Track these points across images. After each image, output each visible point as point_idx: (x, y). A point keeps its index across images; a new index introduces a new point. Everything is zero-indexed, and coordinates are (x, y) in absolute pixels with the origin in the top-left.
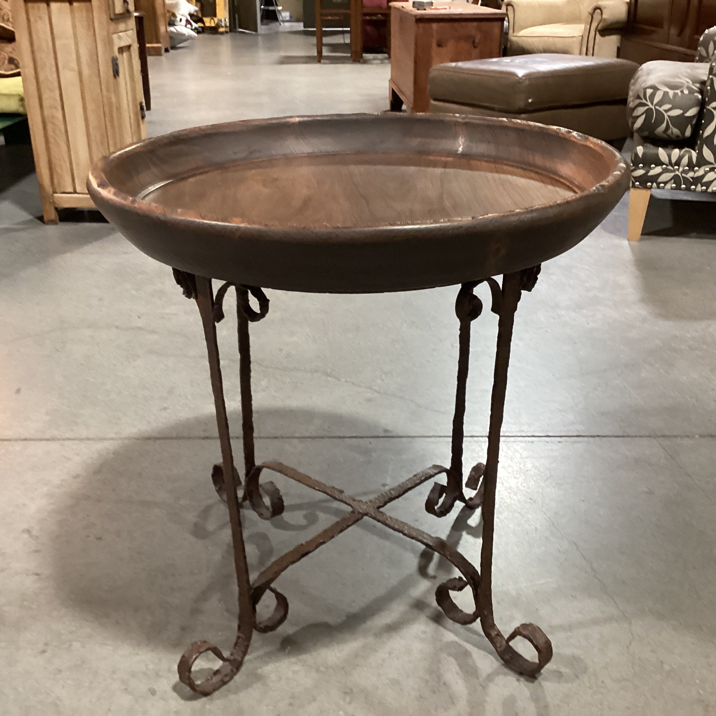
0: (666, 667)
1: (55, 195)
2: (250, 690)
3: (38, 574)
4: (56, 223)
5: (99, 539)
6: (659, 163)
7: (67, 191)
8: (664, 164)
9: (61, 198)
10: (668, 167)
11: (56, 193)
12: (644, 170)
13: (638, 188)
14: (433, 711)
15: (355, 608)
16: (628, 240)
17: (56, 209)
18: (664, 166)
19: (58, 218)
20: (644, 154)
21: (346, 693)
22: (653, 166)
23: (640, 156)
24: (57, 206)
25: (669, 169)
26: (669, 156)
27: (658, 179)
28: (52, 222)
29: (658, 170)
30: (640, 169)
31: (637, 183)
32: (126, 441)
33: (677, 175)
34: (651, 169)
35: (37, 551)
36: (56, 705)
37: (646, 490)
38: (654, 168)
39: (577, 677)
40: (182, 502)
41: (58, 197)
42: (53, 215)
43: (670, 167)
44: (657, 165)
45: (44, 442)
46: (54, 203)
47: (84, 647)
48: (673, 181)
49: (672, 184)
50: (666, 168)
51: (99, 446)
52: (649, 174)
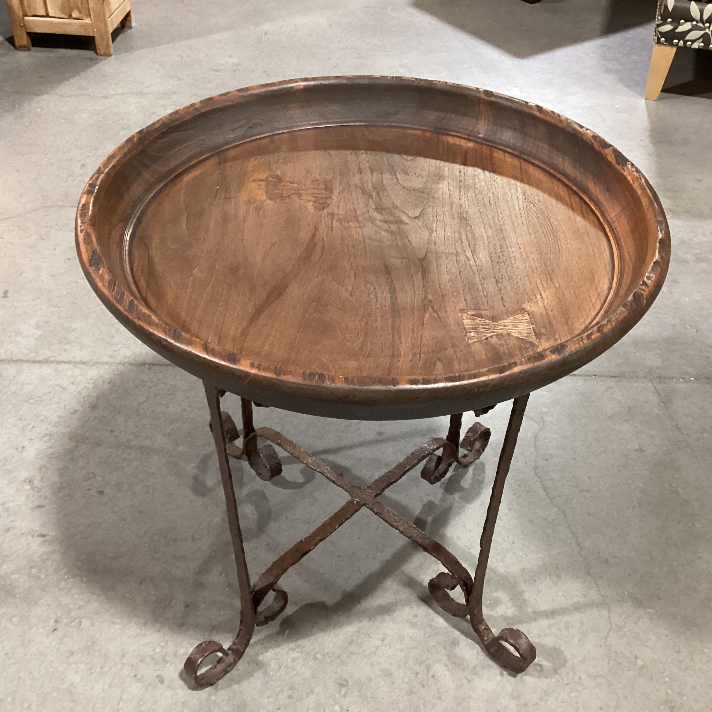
0: (640, 663)
1: (26, 18)
2: (252, 679)
3: (43, 536)
4: (29, 50)
5: (101, 493)
6: (689, 18)
7: (38, 14)
8: (694, 20)
9: (33, 21)
10: (698, 24)
11: (27, 16)
12: (672, 25)
13: (663, 44)
14: (421, 707)
15: (350, 586)
16: (646, 99)
17: (28, 34)
18: (694, 23)
19: (30, 42)
20: (674, 7)
21: (341, 685)
22: (682, 21)
23: (670, 9)
24: (29, 31)
25: (699, 26)
26: (701, 12)
27: (685, 37)
28: (25, 48)
29: (687, 26)
30: (668, 24)
31: (663, 39)
32: (121, 367)
33: (707, 33)
34: (680, 24)
35: (40, 507)
36: (70, 692)
37: (637, 447)
38: (683, 24)
39: (556, 672)
40: (180, 449)
41: (29, 20)
42: (24, 40)
43: (701, 25)
44: (686, 21)
45: (37, 365)
46: (24, 26)
47: (93, 625)
48: (701, 40)
49: (700, 43)
50: (696, 25)
51: (93, 373)
52: (677, 31)
